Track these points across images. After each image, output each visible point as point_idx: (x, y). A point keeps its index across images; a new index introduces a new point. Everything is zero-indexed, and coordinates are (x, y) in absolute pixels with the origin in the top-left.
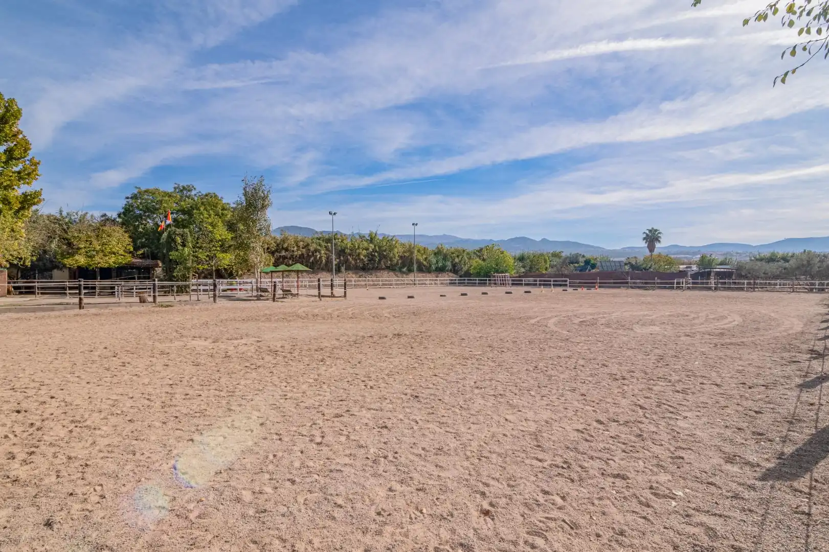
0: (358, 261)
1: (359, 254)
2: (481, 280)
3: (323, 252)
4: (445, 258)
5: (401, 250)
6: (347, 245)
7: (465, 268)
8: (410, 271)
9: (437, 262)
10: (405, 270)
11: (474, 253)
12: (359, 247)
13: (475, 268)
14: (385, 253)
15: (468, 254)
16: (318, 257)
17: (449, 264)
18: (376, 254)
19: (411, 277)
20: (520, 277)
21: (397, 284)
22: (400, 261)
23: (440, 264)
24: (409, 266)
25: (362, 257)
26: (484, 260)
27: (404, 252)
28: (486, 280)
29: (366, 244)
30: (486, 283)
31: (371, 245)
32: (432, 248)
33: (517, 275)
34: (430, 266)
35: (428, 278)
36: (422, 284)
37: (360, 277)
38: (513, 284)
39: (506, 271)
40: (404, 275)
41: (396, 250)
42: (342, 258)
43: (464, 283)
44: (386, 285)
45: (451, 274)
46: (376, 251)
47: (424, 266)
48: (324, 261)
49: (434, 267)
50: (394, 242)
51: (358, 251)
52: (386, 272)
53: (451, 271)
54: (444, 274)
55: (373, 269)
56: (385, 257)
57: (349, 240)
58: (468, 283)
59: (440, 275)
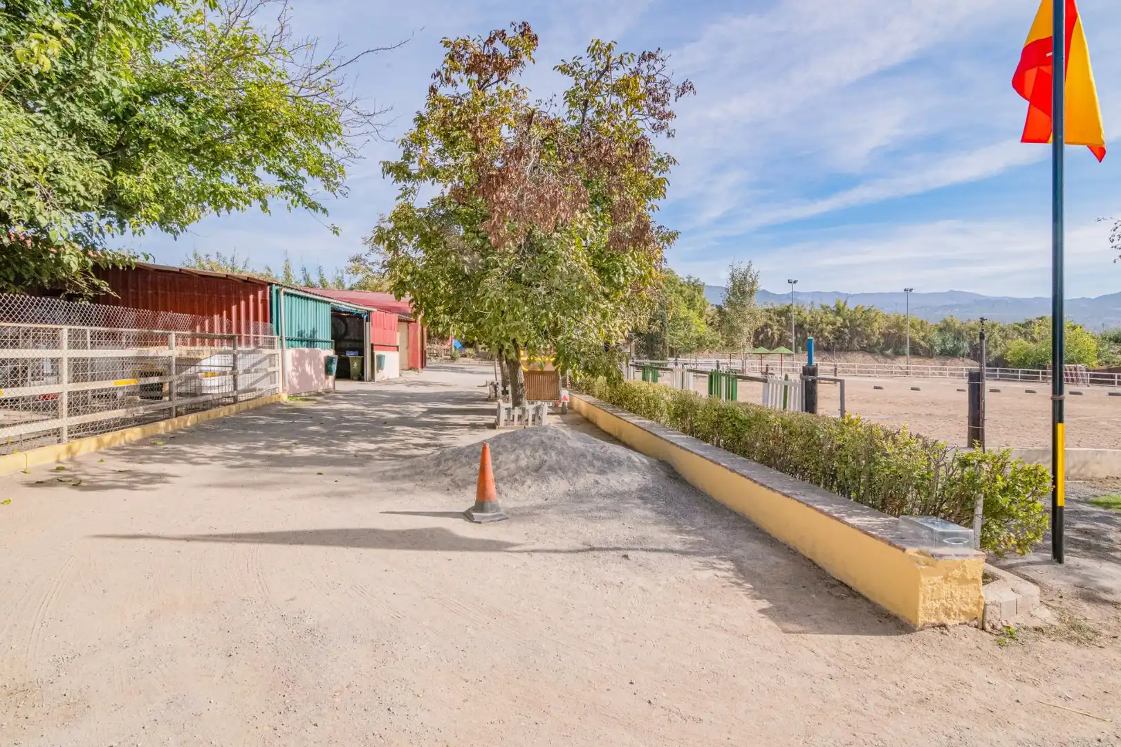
0: (821, 339)
1: (822, 330)
2: (1028, 372)
3: (775, 328)
4: (958, 335)
5: (884, 324)
6: (805, 318)
7: (996, 353)
8: (898, 354)
9: (944, 342)
10: (889, 352)
11: (1015, 329)
12: (821, 321)
13: (1014, 354)
14: (860, 329)
15: (1002, 330)
16: (770, 334)
17: (965, 346)
18: (846, 330)
19: (901, 362)
20: (1109, 370)
21: (877, 372)
22: (882, 341)
23: (949, 346)
24: (896, 346)
25: (826, 334)
26: (1034, 341)
27: (889, 327)
28: (1038, 373)
29: (831, 317)
30: (1038, 378)
31: (838, 318)
32: (934, 320)
33: (1105, 367)
34: (932, 347)
35: (931, 365)
36: (919, 374)
37: (823, 360)
38: (1092, 382)
39: (1080, 361)
40: (889, 360)
41: (876, 325)
42: (799, 336)
43: (995, 376)
44: (861, 372)
45: (968, 361)
46: (846, 326)
47: (921, 347)
48: (777, 339)
49: (938, 350)
50: (873, 314)
51: (820, 326)
52: (861, 355)
53: (968, 356)
54: (957, 360)
55: (841, 350)
56: (858, 333)
57: (807, 312)
58: (1001, 376)
59: (949, 361)
